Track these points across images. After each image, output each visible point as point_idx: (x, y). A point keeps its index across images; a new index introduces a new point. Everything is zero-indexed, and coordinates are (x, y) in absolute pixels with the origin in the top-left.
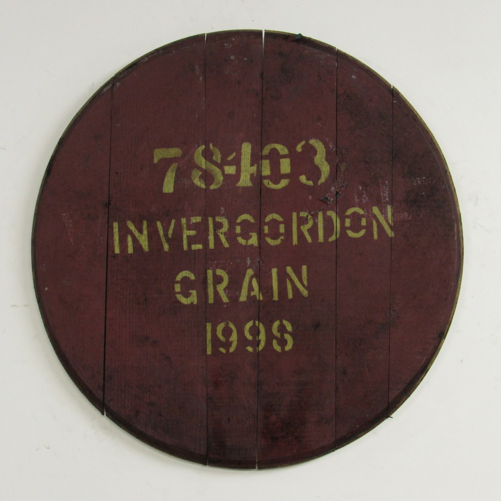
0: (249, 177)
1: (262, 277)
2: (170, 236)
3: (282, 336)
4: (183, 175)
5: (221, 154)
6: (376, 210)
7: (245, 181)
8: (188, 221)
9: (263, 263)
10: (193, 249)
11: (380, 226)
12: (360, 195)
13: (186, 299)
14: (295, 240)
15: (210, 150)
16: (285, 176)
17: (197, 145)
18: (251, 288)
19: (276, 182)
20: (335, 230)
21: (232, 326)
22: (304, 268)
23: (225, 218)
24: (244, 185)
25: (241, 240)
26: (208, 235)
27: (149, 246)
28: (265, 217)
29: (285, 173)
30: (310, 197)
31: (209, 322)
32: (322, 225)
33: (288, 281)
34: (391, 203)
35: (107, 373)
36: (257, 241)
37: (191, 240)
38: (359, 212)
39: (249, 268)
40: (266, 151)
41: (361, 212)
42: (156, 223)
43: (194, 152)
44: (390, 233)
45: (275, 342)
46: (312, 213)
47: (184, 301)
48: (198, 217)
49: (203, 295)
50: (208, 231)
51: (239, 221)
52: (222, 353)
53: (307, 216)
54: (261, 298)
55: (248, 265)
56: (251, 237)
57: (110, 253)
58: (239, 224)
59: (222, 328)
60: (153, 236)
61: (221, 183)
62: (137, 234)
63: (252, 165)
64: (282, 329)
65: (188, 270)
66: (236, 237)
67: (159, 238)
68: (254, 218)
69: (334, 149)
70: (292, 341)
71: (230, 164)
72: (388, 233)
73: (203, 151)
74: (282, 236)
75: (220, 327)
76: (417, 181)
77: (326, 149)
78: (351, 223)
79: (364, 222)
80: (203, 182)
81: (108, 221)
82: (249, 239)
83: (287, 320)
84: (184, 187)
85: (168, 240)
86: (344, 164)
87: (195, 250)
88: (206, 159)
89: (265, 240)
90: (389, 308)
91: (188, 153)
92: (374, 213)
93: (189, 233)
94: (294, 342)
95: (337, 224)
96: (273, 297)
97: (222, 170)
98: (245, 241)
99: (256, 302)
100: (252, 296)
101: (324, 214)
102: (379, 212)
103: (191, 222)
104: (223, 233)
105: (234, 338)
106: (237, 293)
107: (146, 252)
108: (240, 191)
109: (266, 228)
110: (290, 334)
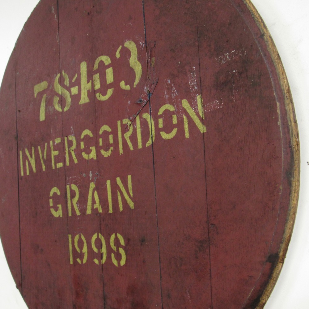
0: (86, 94)
1: (101, 189)
2: (45, 158)
3: (118, 250)
4: (49, 103)
5: (69, 78)
6: (185, 104)
7: (84, 99)
8: (54, 142)
9: (100, 176)
11: (191, 122)
12: (169, 90)
13: (56, 212)
14: (121, 151)
15: (63, 77)
16: (110, 86)
17: (55, 75)
18: (94, 202)
19: (104, 94)
20: (150, 132)
21: (83, 238)
22: (129, 177)
23: (73, 136)
24: (84, 102)
25: (85, 155)
26: (65, 153)
27: (36, 167)
28: (99, 130)
29: (110, 82)
30: (129, 102)
31: (70, 234)
32: (140, 129)
33: (119, 193)
34: (201, 92)
36: (95, 155)
37: (56, 160)
38: (169, 109)
39: (92, 181)
40: (96, 66)
41: (171, 108)
42: (38, 148)
43: (54, 82)
44: (202, 128)
45: (113, 255)
46: (131, 119)
47: (55, 214)
48: (59, 138)
49: (65, 210)
50: (65, 150)
51: (82, 137)
52: (79, 264)
53: (128, 123)
55: (91, 179)
56: (91, 151)
57: (19, 175)
58: (82, 140)
59: (77, 240)
60: (37, 159)
61: (70, 104)
62: (30, 158)
63: (88, 82)
64: (117, 243)
65: (56, 187)
66: (82, 152)
67: (40, 159)
68: (93, 132)
69: (144, 45)
70: (125, 256)
71: (74, 85)
72: (200, 129)
73: (59, 79)
74: (111, 146)
75: (77, 238)
76: (226, 58)
77: (137, 48)
78: (163, 123)
79: (175, 121)
80: (60, 106)
81: (17, 150)
82: (90, 153)
83: (120, 233)
84: (50, 113)
85: (45, 161)
86: (153, 59)
87: (59, 168)
88: (61, 85)
89: (100, 152)
90: (207, 221)
91: (51, 83)
92: (183, 108)
93: (55, 153)
94: (126, 257)
95: (152, 127)
96: (109, 210)
97: (70, 92)
98: (87, 155)
99: (98, 215)
100: (95, 209)
101: (141, 117)
102: (188, 105)
103: (55, 143)
104: (73, 150)
105: (85, 250)
106: (85, 206)
107: (35, 173)
108: (82, 109)
109: (100, 140)
110: (123, 248)
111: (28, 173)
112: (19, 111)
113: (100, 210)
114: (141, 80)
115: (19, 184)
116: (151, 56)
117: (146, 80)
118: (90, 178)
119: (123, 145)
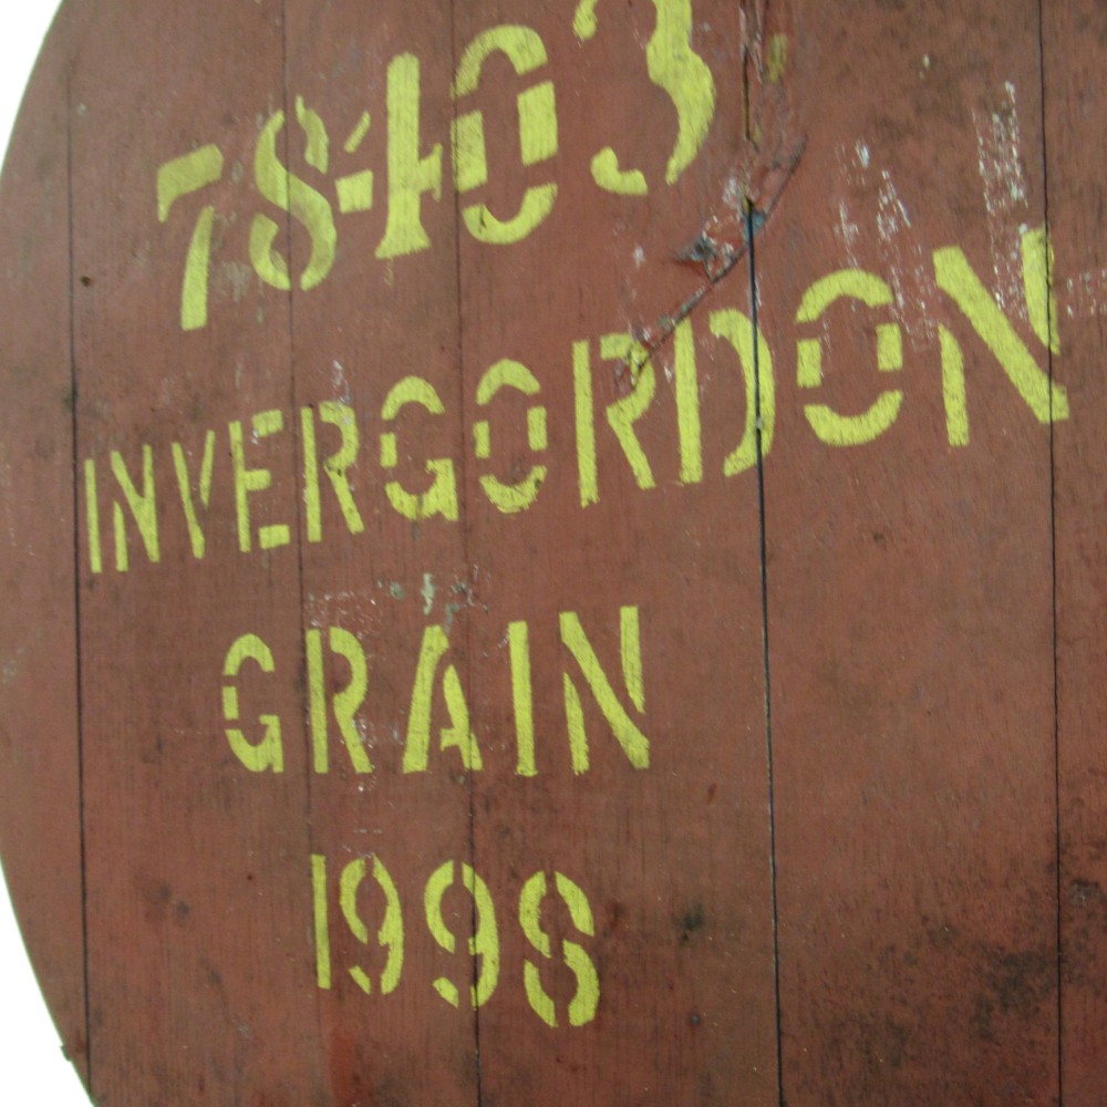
0: (415, 208)
1: (478, 663)
2: (205, 497)
3: (558, 950)
4: (230, 247)
5: (329, 131)
6: (952, 270)
7: (404, 233)
8: (248, 430)
10: (263, 546)
11: (980, 362)
12: (864, 199)
13: (253, 749)
14: (588, 489)
15: (299, 126)
16: (540, 173)
17: (260, 118)
18: (440, 718)
19: (507, 211)
20: (751, 411)
21: (383, 878)
22: (629, 616)
23: (345, 404)
24: (400, 250)
25: (399, 498)
28: (477, 381)
29: (537, 156)
30: (639, 254)
31: (319, 852)
32: (693, 389)
33: (569, 688)
34: (1044, 210)
36: (453, 498)
37: (259, 511)
38: (860, 294)
39: (436, 618)
40: (468, 76)
41: (871, 290)
42: (171, 452)
43: (253, 150)
44: (1043, 399)
45: (531, 973)
46: (647, 335)
47: (249, 756)
48: (272, 414)
49: (298, 740)
50: (303, 467)
51: (389, 412)
52: (361, 991)
53: (629, 356)
54: (477, 763)
55: (427, 610)
56: (430, 479)
58: (389, 426)
59: (355, 885)
60: (166, 501)
61: (332, 255)
62: (132, 496)
63: (424, 152)
64: (554, 915)
65: (256, 633)
66: (384, 483)
67: (180, 505)
68: (442, 393)
70: (595, 983)
71: (353, 165)
72: (1031, 400)
73: (278, 137)
74: (539, 463)
75: (352, 875)
78: (824, 363)
79: (890, 351)
80: (282, 263)
81: (75, 457)
82: (427, 490)
83: (569, 875)
84: (231, 297)
85: (203, 515)
86: (780, 42)
87: (269, 550)
88: (287, 167)
89: (479, 491)
90: (1056, 866)
91: (239, 156)
92: (940, 291)
93: (250, 480)
94: (601, 988)
95: (761, 380)
96: (515, 760)
97: (333, 199)
98: (414, 498)
99: (462, 780)
100: (446, 748)
101: (701, 330)
102: (971, 279)
103: (255, 434)
104: (343, 471)
105: (392, 930)
106: (396, 735)
107: (155, 564)
108: (389, 279)
109: (482, 431)
110: (584, 947)
111: (122, 563)
112: (86, 281)
113: (473, 759)
114: (707, 149)
115: (83, 608)
116: (768, 30)
117: (735, 146)
118: (424, 603)
119: (601, 464)
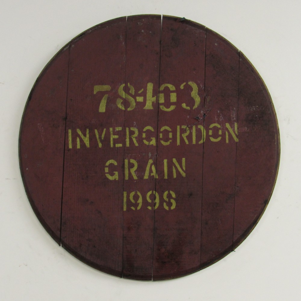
0: (151, 104)
1: (158, 164)
2: (103, 138)
3: (169, 200)
4: (111, 101)
5: (135, 89)
6: (228, 125)
7: (149, 106)
8: (114, 129)
9: (158, 156)
10: (116, 147)
11: (230, 135)
12: (218, 116)
13: (111, 177)
14: (178, 143)
15: (128, 87)
16: (173, 104)
17: (120, 84)
18: (151, 171)
19: (167, 107)
20: (203, 137)
21: (139, 194)
22: (184, 160)
23: (136, 128)
24: (148, 109)
25: (145, 142)
26: (126, 138)
27: (90, 144)
28: (161, 128)
29: (173, 101)
30: (188, 117)
31: (125, 191)
32: (195, 134)
33: (174, 168)
34: (237, 121)
35: (63, 221)
36: (155, 143)
37: (115, 141)
38: (217, 126)
39: (150, 159)
40: (162, 88)
41: (219, 126)
42: (94, 130)
43: (118, 88)
44: (236, 139)
45: (165, 204)
46: (189, 126)
47: (110, 178)
48: (120, 127)
49: (122, 175)
50: (126, 136)
51: (144, 130)
52: (133, 210)
53: (186, 128)
54: (157, 177)
55: (149, 157)
56: (152, 140)
57: (66, 148)
58: (144, 132)
59: (133, 195)
60: (92, 138)
61: (134, 107)
62: (82, 137)
63: (153, 96)
64: (169, 196)
65: (113, 159)
66: (143, 140)
67: (96, 139)
68: (154, 129)
69: (203, 88)
70: (175, 204)
71: (140, 95)
72: (235, 139)
73: (124, 88)
74: (170, 140)
76: (253, 109)
77: (198, 88)
78: (212, 133)
79: (220, 132)
80: (123, 106)
81: (65, 128)
82: (151, 141)
83: (172, 191)
84: (112, 109)
85: (102, 141)
87: (118, 147)
88: (125, 92)
89: (160, 142)
90: (235, 185)
91: (115, 88)
92: (226, 127)
93: (114, 137)
95: (204, 133)
96: (164, 177)
97: (136, 100)
98: (148, 142)
99: (154, 180)
100: (152, 176)
101: (197, 127)
102: (230, 127)
103: (116, 130)
104: (135, 137)
105: (140, 201)
106: (143, 174)
107: (88, 148)
108: (146, 112)
109: (161, 135)
110: (174, 199)
111: (78, 146)
112: (72, 100)
114: (199, 106)
115: (66, 154)
117: (202, 107)
119: (181, 141)
